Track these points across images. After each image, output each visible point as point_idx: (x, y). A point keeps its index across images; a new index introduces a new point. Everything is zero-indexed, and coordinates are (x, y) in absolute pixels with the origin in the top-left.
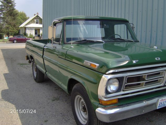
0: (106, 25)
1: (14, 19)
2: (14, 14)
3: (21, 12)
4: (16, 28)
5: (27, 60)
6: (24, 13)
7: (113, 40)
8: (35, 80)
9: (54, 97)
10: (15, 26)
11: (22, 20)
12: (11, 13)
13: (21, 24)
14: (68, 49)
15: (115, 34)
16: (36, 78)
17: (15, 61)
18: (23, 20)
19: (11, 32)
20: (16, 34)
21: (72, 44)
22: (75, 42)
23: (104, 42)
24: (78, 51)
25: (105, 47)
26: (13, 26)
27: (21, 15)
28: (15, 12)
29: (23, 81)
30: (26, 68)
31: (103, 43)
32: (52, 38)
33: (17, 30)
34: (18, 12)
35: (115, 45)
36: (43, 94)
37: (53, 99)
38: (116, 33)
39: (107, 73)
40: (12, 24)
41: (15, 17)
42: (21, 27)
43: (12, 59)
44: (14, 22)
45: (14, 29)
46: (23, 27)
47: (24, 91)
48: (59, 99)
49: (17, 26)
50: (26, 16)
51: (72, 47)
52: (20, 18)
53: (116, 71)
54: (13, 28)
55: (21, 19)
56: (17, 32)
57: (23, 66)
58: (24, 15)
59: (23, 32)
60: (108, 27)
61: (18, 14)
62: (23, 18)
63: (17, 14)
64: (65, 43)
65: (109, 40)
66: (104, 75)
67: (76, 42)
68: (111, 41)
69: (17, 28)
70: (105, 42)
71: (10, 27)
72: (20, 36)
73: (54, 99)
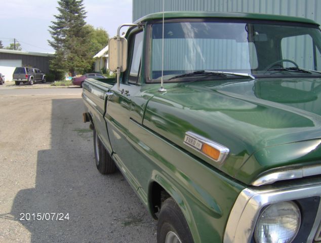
0: (259, 33)
1: (83, 42)
2: (83, 32)
3: (99, 29)
4: (88, 58)
5: (85, 122)
6: (105, 31)
7: (278, 74)
8: (98, 167)
9: (131, 213)
10: (84, 55)
11: (99, 44)
12: (78, 31)
13: (98, 51)
14: (151, 95)
15: (283, 59)
16: (99, 165)
17: (71, 124)
18: (102, 45)
19: (77, 67)
20: (87, 71)
21: (164, 83)
22: (173, 78)
23: (254, 78)
24: (184, 106)
25: (259, 91)
26: (82, 56)
27: (98, 35)
28: (85, 28)
29: (73, 170)
30: (89, 139)
31: (252, 79)
32: (118, 68)
33: (89, 62)
34: (93, 29)
35: (284, 84)
36: (108, 204)
37: (127, 219)
38: (284, 57)
39: (257, 183)
40: (80, 51)
41: (84, 38)
42: (97, 58)
43: (66, 119)
44: (83, 48)
45: (83, 62)
46: (101, 57)
47: (65, 196)
48: (140, 221)
49: (89, 55)
50: (107, 37)
51: (163, 90)
52: (96, 41)
53: (293, 177)
54: (81, 59)
55: (99, 42)
56: (88, 66)
57: (85, 134)
58: (105, 35)
59: (101, 68)
60: (264, 38)
61: (90, 32)
62: (101, 41)
63: (88, 33)
64: (147, 81)
65: (268, 74)
66: (246, 189)
67: (177, 77)
68: (272, 76)
69: (89, 60)
70: (256, 78)
71: (77, 57)
72: (94, 75)
73: (130, 220)
